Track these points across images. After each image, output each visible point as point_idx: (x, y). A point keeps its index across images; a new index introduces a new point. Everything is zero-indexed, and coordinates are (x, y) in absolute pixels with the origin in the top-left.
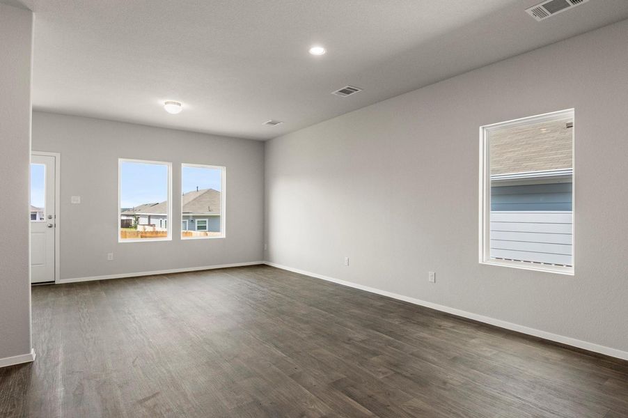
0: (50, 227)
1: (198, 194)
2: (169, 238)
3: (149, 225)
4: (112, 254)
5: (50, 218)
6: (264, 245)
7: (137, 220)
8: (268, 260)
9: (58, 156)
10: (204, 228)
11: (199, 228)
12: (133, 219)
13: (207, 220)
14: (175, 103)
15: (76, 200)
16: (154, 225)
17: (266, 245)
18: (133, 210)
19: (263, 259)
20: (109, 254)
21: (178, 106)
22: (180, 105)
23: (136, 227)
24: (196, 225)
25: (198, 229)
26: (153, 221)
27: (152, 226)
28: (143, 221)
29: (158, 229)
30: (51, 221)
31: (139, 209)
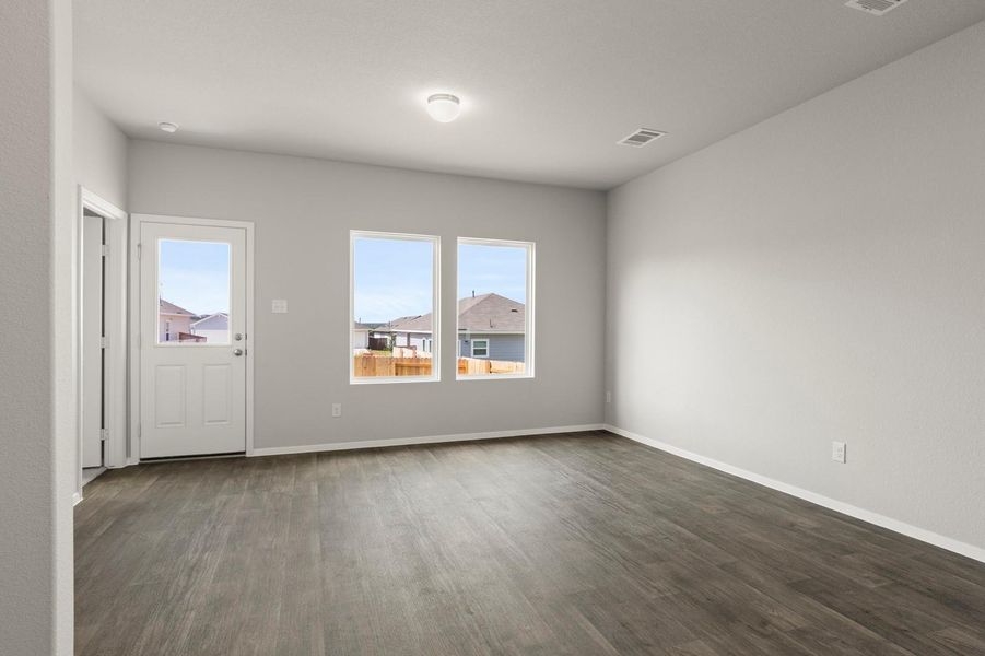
0: (238, 355)
1: (475, 302)
2: (435, 376)
3: (409, 347)
4: (339, 406)
5: (239, 338)
6: (604, 394)
7: (394, 339)
8: (614, 423)
9: (250, 226)
10: (484, 352)
11: (477, 352)
12: (389, 337)
13: (487, 340)
14: (446, 97)
15: (280, 306)
16: (413, 348)
17: (609, 394)
18: (389, 325)
19: (603, 421)
20: (335, 405)
21: (454, 104)
22: (456, 100)
23: (391, 350)
24: (472, 348)
25: (475, 354)
26: (414, 341)
27: (412, 348)
28: (401, 341)
29: (421, 353)
30: (241, 345)
31: (397, 323)
